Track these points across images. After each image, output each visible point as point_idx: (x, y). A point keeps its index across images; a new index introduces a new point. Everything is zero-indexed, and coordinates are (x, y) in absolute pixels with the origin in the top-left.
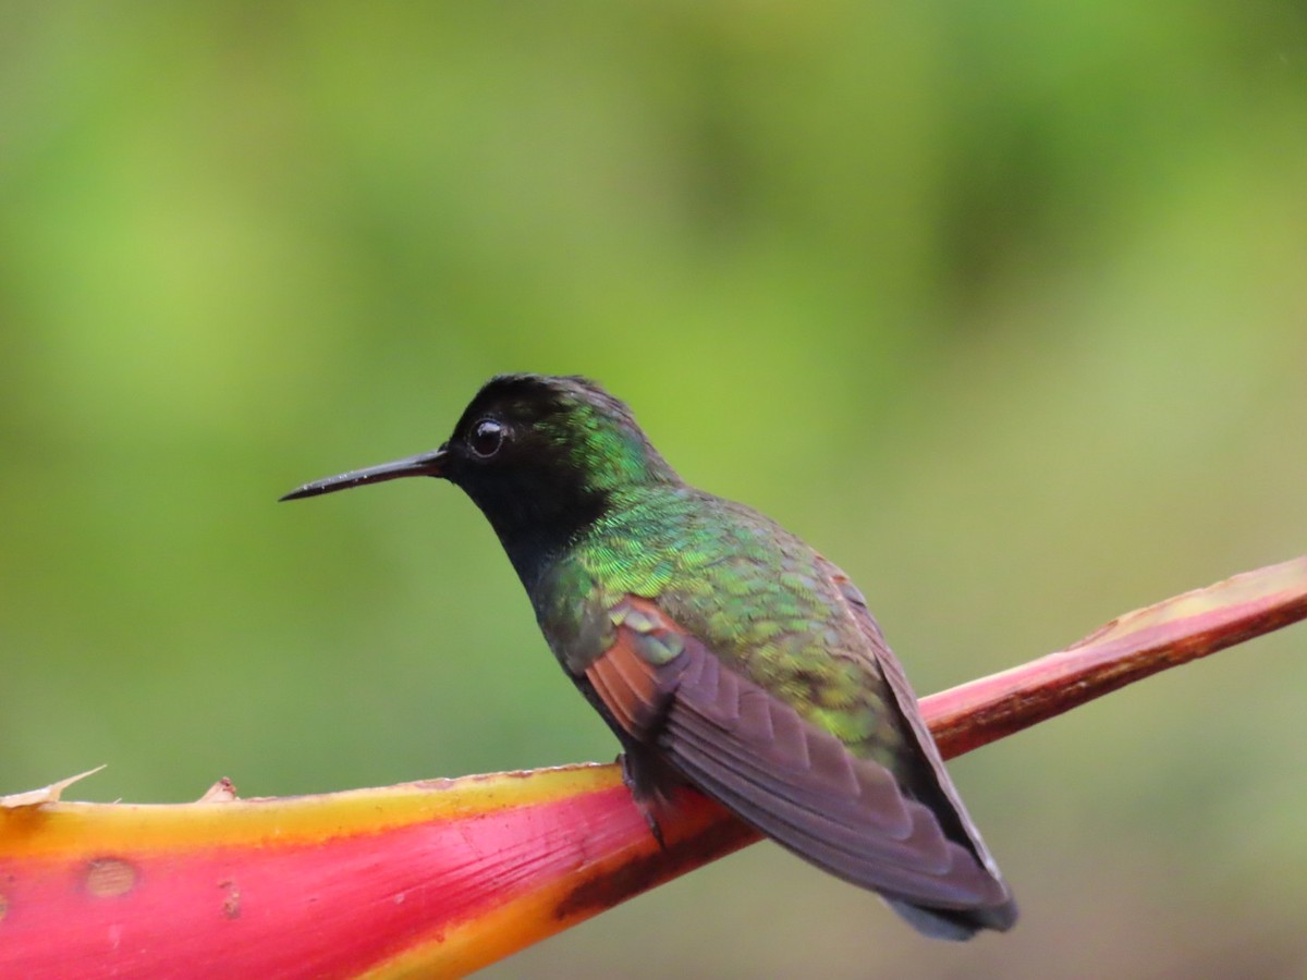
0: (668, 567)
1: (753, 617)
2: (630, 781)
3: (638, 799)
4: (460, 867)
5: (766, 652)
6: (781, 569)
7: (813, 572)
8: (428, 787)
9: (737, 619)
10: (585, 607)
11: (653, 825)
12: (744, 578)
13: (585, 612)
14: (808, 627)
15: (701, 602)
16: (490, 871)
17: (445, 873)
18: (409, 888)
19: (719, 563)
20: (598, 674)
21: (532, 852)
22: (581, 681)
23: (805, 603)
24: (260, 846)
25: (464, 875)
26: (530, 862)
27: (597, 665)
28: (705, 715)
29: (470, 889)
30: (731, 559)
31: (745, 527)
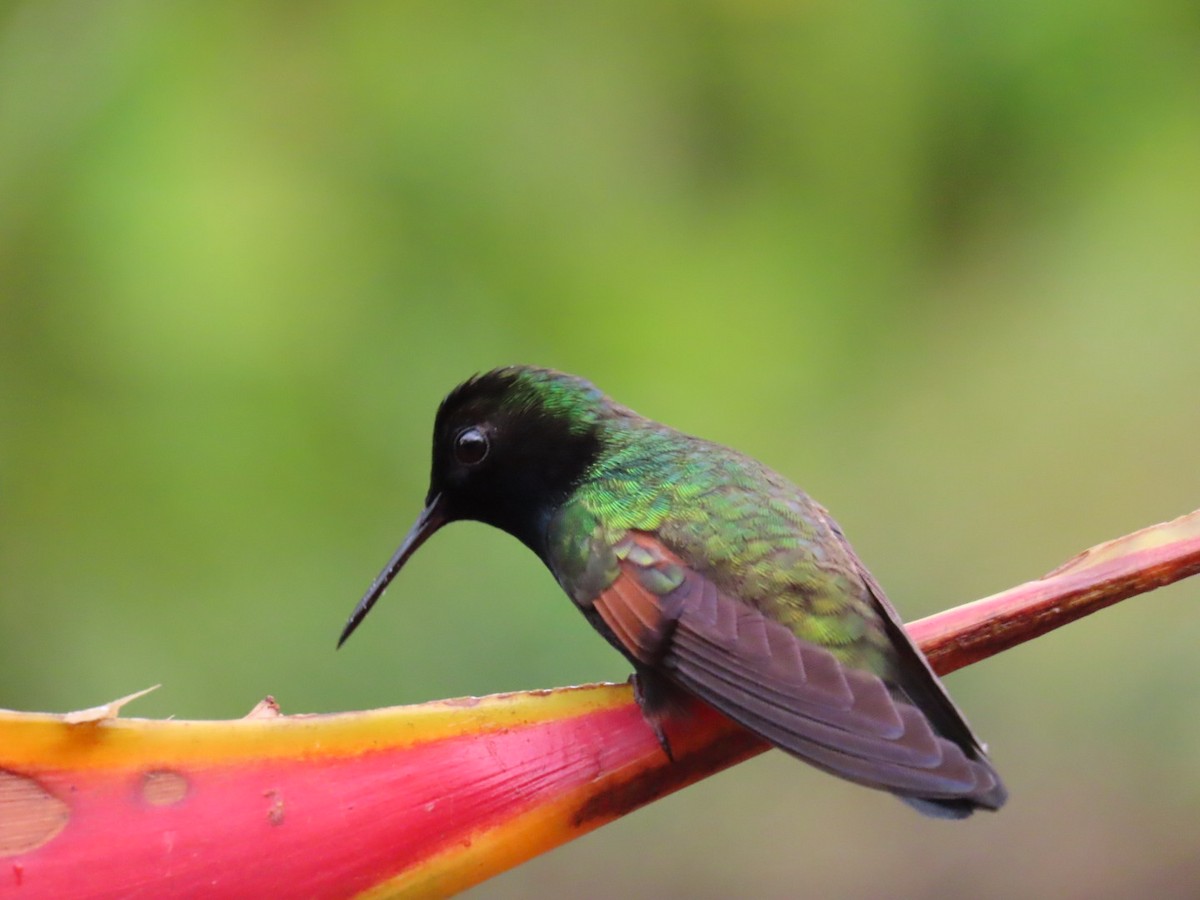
0: (665, 501)
1: (747, 538)
2: (641, 700)
3: (648, 715)
4: (485, 779)
5: (759, 569)
6: (768, 496)
7: (798, 498)
8: (455, 704)
9: (732, 540)
10: (590, 544)
11: (662, 739)
12: (736, 505)
13: (591, 549)
14: (797, 544)
15: (697, 528)
16: (512, 782)
17: (470, 784)
18: (438, 797)
19: (712, 493)
20: (605, 605)
21: (550, 764)
22: (590, 612)
23: (793, 523)
24: (302, 759)
25: (488, 786)
26: (548, 774)
27: (604, 597)
28: (706, 637)
29: (494, 798)
30: (723, 488)
31: (732, 460)
